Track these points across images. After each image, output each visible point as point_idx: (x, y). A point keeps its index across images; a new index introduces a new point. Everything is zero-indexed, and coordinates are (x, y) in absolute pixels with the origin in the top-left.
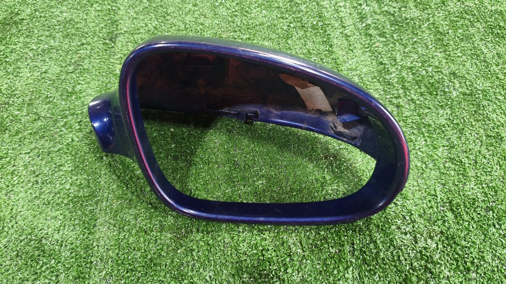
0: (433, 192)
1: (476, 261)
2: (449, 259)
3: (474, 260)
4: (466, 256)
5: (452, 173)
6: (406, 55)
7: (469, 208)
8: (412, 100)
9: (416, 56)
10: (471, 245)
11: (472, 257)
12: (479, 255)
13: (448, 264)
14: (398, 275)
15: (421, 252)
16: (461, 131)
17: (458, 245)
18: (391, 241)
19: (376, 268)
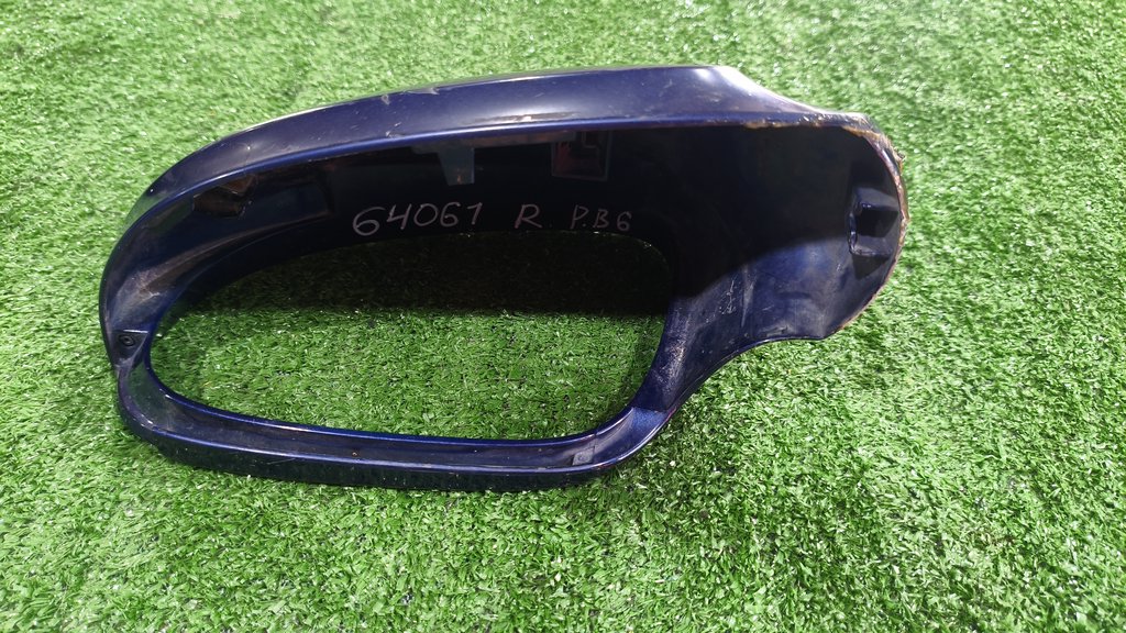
0: (990, 446)
1: (1101, 612)
2: (1028, 602)
3: (1096, 608)
4: (1075, 598)
5: (1041, 410)
6: (935, 174)
7: (1082, 490)
8: (946, 255)
9: (959, 178)
10: (1088, 576)
11: (1092, 603)
12: (1110, 601)
13: (1024, 614)
14: (887, 624)
15: (951, 576)
16: (1064, 328)
17: (1052, 570)
18: (874, 540)
19: (828, 600)
